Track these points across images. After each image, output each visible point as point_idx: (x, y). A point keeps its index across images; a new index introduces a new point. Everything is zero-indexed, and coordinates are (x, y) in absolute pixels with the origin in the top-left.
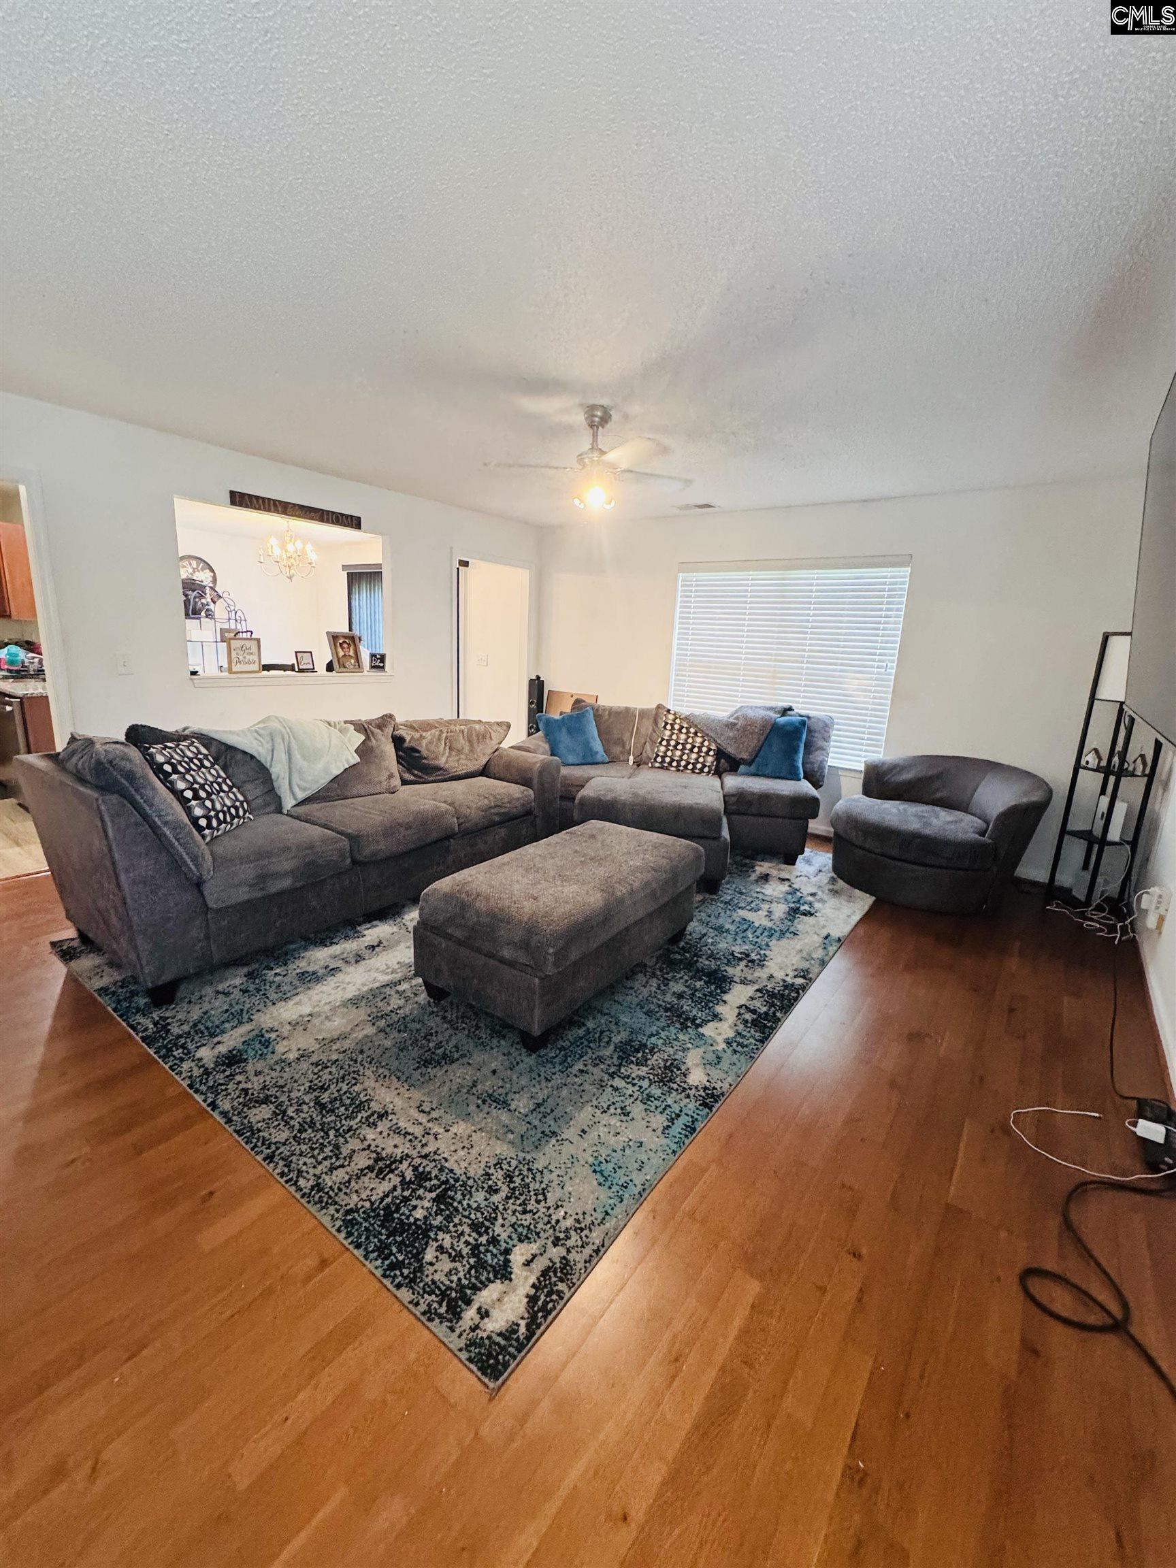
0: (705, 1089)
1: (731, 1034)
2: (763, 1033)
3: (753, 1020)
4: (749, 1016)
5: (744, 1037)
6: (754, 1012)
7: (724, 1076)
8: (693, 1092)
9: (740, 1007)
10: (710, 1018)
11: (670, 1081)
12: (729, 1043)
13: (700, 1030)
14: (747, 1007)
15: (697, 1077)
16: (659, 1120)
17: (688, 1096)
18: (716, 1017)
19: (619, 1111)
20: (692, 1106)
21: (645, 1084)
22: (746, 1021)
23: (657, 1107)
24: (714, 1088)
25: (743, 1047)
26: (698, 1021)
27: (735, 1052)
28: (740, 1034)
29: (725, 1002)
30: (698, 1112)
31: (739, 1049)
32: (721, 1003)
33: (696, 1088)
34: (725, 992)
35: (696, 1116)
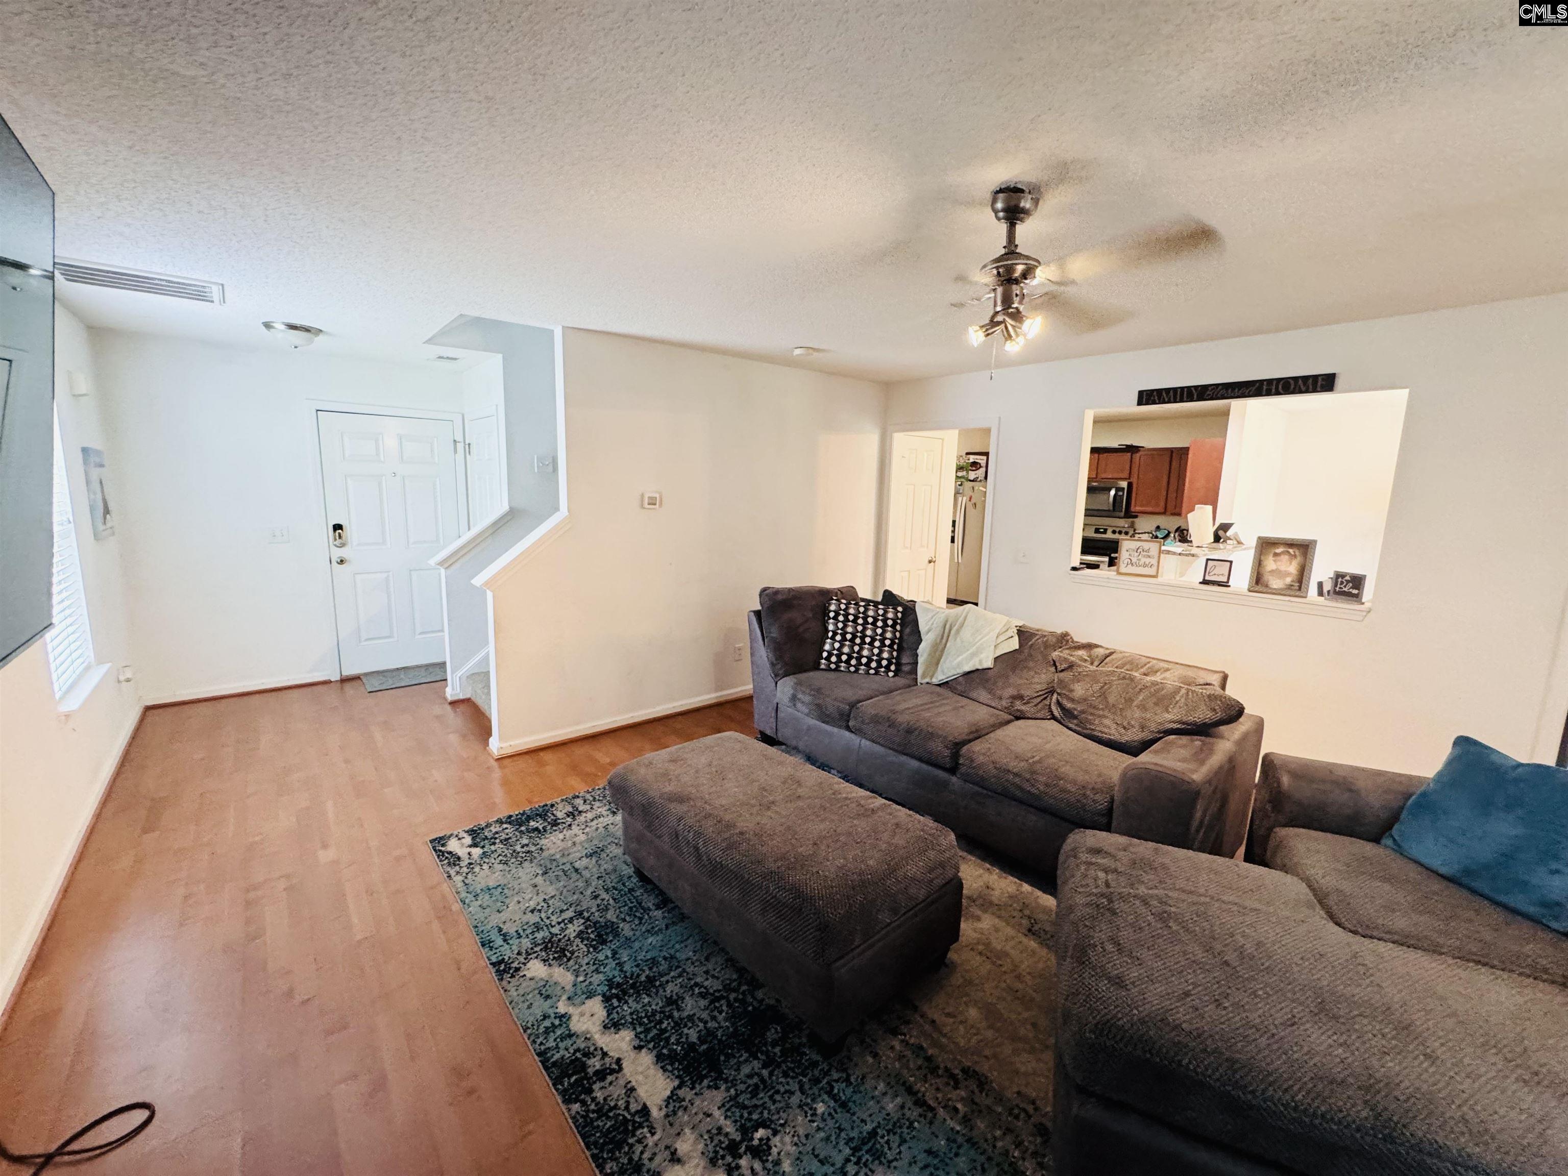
0: (517, 970)
1: (578, 1025)
2: (555, 1064)
3: (584, 1067)
4: (595, 1064)
5: (563, 1038)
6: (601, 1075)
7: (521, 992)
8: (522, 959)
9: (619, 1061)
10: (615, 1015)
11: (546, 948)
12: (564, 1018)
13: (600, 998)
14: (613, 1072)
15: (536, 969)
16: (510, 929)
17: (519, 953)
18: (613, 1025)
19: (539, 908)
20: (507, 952)
21: (555, 930)
22: (588, 1054)
23: (524, 930)
24: (513, 976)
25: (547, 1028)
26: (615, 1002)
27: (545, 1017)
28: (570, 1036)
29: (639, 1048)
30: (499, 954)
31: (547, 1023)
32: (636, 1043)
33: (525, 964)
34: (659, 1058)
35: (494, 951)
